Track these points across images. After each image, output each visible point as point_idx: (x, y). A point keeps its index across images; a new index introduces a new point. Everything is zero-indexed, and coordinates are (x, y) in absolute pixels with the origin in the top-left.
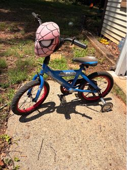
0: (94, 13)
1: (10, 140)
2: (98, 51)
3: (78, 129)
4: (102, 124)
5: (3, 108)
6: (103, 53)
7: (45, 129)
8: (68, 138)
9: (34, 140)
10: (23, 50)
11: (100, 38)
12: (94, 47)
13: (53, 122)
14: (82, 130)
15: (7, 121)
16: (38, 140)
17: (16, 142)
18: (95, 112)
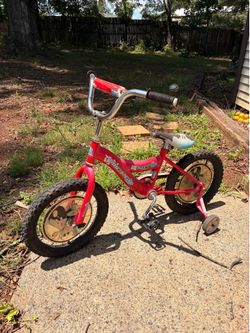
0: (221, 68)
1: (17, 317)
2: (228, 134)
3: (174, 306)
4: (236, 300)
5: (17, 244)
6: (239, 138)
7: (96, 300)
8: (148, 327)
9: (69, 325)
10: (77, 134)
11: (234, 112)
12: (220, 128)
13: (117, 283)
14: (184, 310)
15: (19, 274)
16: (77, 324)
17: (29, 324)
18: (219, 267)
